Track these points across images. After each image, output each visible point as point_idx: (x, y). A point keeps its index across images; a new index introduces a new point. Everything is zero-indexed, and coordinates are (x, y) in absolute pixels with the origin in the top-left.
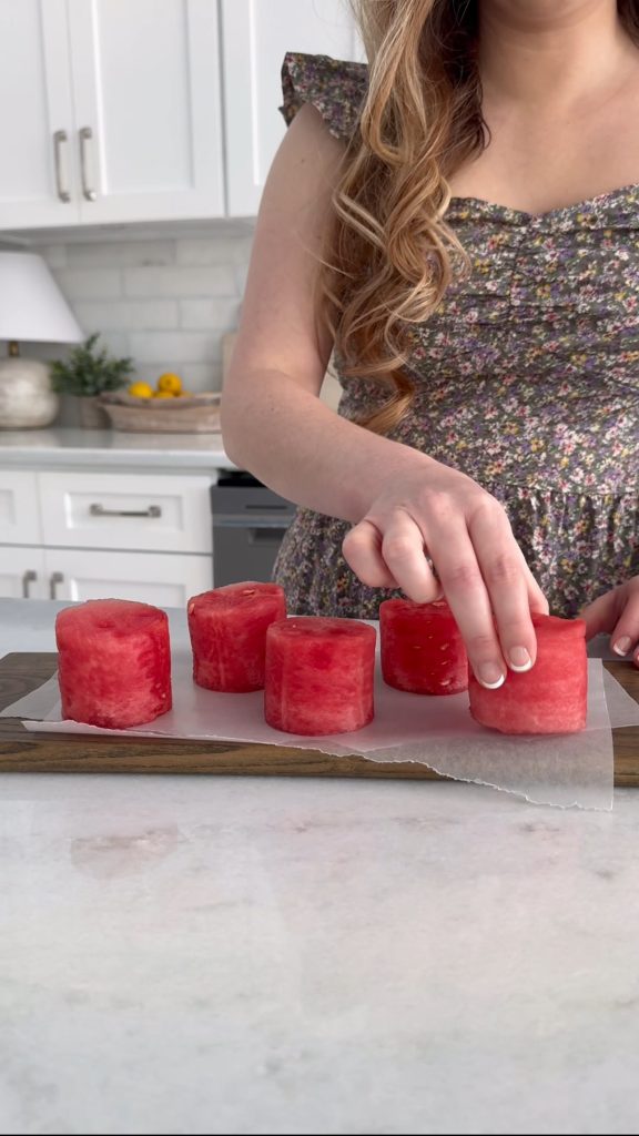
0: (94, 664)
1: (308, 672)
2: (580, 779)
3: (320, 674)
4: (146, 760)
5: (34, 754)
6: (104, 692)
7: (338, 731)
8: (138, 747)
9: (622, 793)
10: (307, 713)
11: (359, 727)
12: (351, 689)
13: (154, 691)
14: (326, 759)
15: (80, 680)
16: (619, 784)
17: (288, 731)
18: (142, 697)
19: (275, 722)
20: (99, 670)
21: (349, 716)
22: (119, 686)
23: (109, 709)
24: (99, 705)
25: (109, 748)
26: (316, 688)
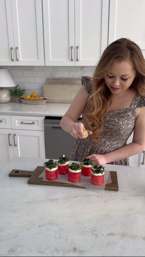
0: (50, 173)
1: (73, 176)
2: (101, 189)
3: (74, 176)
4: (55, 184)
5: (43, 183)
6: (51, 176)
7: (76, 182)
8: (54, 183)
9: (106, 191)
10: (73, 180)
11: (78, 181)
12: (78, 177)
13: (56, 176)
14: (74, 185)
15: (48, 175)
16: (105, 190)
17: (70, 181)
18: (55, 177)
19: (69, 180)
20: (50, 174)
21: (77, 180)
22: (52, 176)
23: (51, 178)
24: (50, 178)
25: (51, 183)
26: (74, 177)
